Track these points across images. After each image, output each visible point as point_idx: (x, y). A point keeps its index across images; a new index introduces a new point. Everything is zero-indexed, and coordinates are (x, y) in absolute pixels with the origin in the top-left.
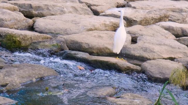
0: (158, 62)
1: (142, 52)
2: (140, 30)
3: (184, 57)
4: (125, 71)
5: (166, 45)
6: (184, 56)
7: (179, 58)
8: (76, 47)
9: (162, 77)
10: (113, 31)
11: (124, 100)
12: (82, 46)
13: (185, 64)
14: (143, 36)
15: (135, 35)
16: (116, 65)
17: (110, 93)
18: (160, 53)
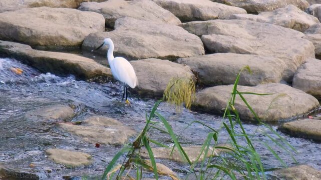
0: (149, 63)
1: (123, 45)
2: (121, 8)
3: (194, 56)
4: (93, 77)
5: (165, 34)
6: (194, 54)
7: (186, 57)
8: (9, 33)
9: (155, 90)
10: (74, 8)
11: (88, 128)
12: (19, 32)
13: (194, 67)
14: (125, 19)
15: (111, 16)
16: (78, 67)
17: (66, 115)
18: (153, 48)
